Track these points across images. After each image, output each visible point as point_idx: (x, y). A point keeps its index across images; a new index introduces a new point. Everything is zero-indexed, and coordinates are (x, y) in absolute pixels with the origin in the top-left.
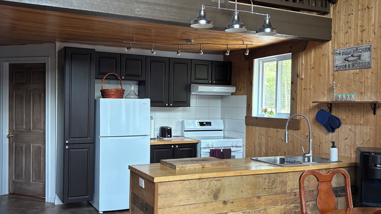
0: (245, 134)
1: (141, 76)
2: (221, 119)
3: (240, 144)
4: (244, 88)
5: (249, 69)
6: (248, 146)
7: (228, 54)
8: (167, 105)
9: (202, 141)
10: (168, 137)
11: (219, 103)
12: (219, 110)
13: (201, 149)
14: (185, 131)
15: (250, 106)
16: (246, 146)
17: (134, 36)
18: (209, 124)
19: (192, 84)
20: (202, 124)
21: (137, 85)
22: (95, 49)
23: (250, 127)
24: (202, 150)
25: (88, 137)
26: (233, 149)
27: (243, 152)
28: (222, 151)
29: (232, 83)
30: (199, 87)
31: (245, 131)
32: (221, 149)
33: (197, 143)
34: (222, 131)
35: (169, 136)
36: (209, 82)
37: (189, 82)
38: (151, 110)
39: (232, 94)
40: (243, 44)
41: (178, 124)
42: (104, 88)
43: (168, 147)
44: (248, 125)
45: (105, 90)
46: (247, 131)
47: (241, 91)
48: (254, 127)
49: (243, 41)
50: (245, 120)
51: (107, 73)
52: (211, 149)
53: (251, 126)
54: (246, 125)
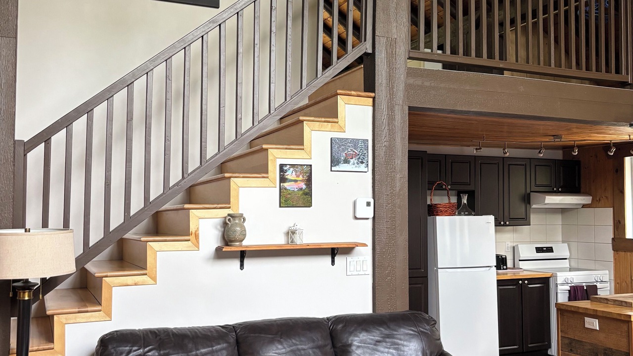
0: (612, 265)
1: (470, 185)
2: (563, 242)
3: (606, 278)
4: (607, 197)
5: (617, 171)
6: (619, 281)
7: (612, 154)
8: (502, 223)
9: (559, 274)
10: (504, 269)
11: (558, 219)
12: (559, 229)
13: (557, 286)
14: (520, 260)
15: (620, 223)
16: (615, 280)
17: (484, 133)
18: (550, 250)
19: (531, 193)
20: (539, 250)
21: (455, 196)
22: (426, 151)
23: (622, 254)
24: (560, 287)
25: (420, 269)
26: (599, 285)
27: (610, 290)
28: (585, 288)
29: (582, 190)
30: (547, 197)
31: (612, 260)
32: (584, 286)
33: (550, 277)
34: (567, 260)
35: (505, 267)
36: (553, 189)
37: (528, 191)
38: (496, 231)
39: (584, 206)
40: (630, 139)
41: (508, 250)
42: (434, 202)
43: (514, 284)
44: (617, 251)
45: (436, 204)
46: (615, 259)
47: (601, 202)
48: (629, 254)
49: (630, 136)
50: (613, 243)
51: (436, 182)
52: (570, 285)
53: (624, 253)
54: (613, 250)
